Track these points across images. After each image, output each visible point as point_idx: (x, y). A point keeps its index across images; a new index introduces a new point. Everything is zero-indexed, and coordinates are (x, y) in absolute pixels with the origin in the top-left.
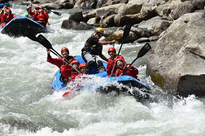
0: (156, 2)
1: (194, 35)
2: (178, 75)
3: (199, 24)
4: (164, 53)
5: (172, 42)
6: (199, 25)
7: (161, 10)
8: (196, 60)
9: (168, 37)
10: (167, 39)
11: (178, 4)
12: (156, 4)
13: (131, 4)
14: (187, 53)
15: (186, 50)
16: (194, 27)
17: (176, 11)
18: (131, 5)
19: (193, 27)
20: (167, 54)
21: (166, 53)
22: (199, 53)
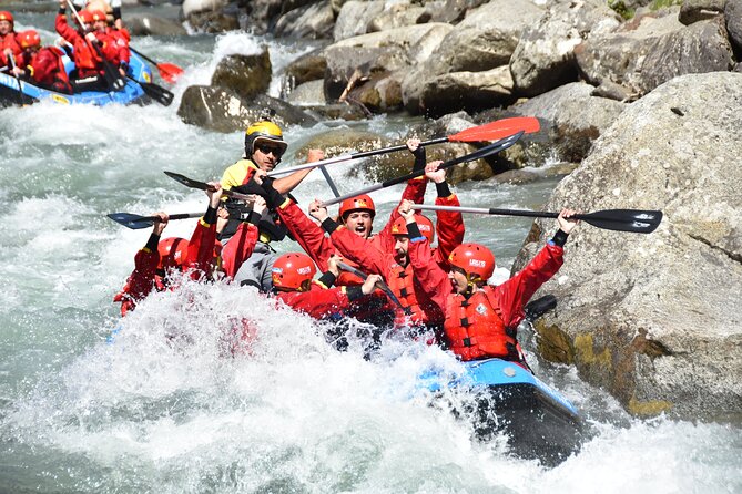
0: (576, 20)
1: (712, 165)
2: (637, 333)
3: (732, 120)
4: (581, 238)
5: (617, 192)
6: (733, 123)
7: (597, 56)
8: (714, 271)
9: (603, 173)
10: (597, 179)
11: (667, 32)
12: (575, 32)
13: (474, 26)
14: (679, 241)
15: (675, 231)
16: (712, 135)
17: (655, 61)
18: (471, 31)
19: (707, 134)
20: (593, 244)
21: (589, 241)
22: (728, 244)
